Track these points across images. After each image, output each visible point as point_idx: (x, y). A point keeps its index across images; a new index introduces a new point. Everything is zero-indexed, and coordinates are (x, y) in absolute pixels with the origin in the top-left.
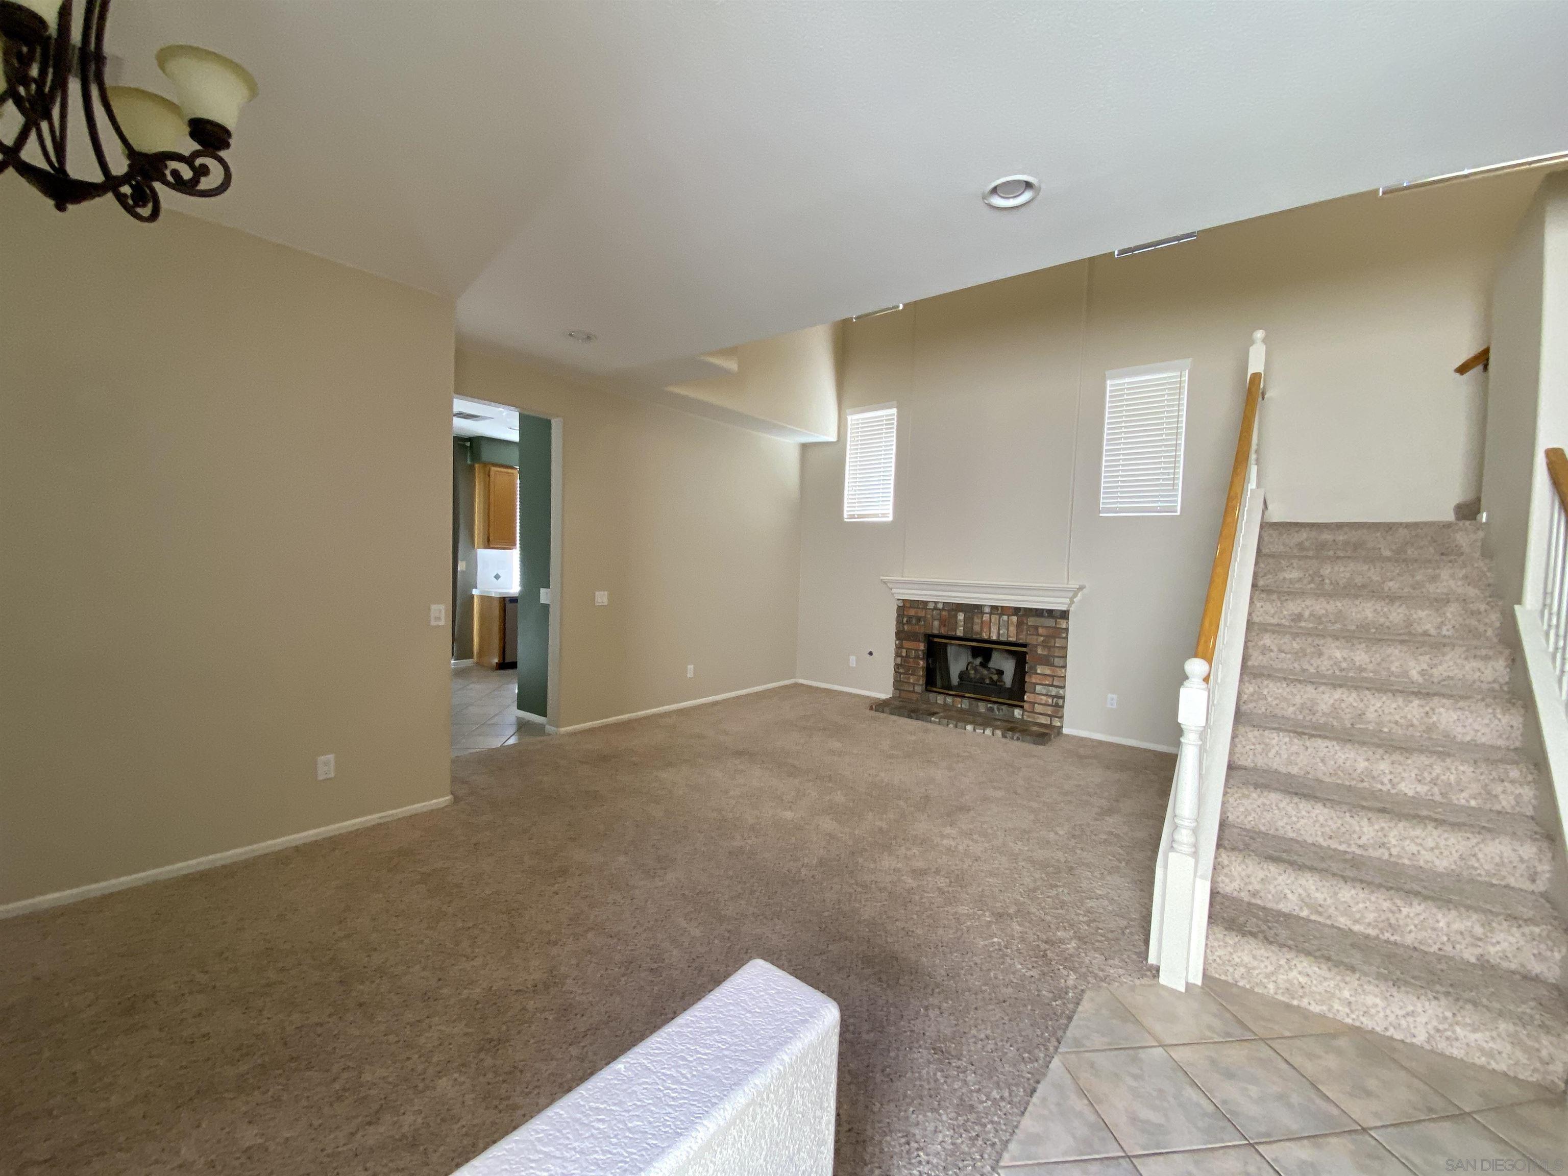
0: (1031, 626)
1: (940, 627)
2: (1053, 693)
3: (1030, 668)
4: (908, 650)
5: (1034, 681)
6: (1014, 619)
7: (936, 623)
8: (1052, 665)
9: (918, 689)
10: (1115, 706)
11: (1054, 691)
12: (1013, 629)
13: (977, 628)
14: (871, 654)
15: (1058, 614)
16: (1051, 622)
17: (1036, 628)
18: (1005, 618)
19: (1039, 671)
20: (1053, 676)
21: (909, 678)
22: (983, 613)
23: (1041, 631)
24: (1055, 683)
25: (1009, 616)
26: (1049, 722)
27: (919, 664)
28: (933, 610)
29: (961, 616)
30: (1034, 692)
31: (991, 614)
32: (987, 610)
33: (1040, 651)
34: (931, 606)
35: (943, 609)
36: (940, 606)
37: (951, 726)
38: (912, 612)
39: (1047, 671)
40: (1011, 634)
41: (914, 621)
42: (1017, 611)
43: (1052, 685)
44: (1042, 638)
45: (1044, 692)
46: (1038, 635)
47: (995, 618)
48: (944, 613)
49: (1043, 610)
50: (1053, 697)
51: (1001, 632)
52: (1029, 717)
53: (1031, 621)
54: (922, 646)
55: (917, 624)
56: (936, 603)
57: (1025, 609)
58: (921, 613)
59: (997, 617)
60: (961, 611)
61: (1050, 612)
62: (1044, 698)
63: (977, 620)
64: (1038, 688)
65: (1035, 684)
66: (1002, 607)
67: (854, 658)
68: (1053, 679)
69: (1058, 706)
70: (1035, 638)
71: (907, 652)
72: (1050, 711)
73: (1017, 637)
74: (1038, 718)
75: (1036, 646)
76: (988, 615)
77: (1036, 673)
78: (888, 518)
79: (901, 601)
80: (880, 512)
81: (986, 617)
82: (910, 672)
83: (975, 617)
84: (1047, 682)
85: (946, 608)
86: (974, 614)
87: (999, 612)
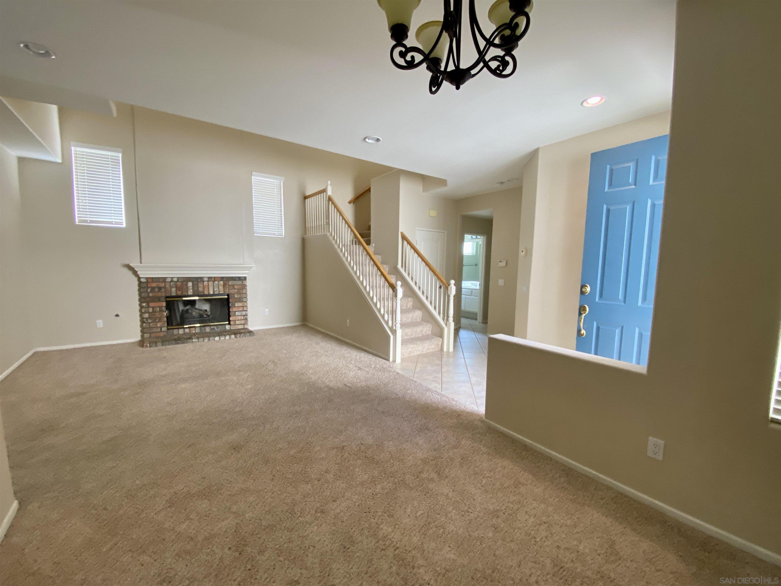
0: (230, 285)
1: (176, 291)
2: (244, 314)
3: (232, 305)
4: (153, 308)
5: (234, 310)
6: (222, 282)
7: (174, 290)
8: (242, 302)
9: (164, 329)
10: (268, 314)
11: (244, 313)
12: (221, 288)
13: (201, 289)
14: (117, 315)
15: (243, 278)
16: (240, 282)
17: (233, 286)
18: (217, 282)
19: (236, 305)
20: (243, 307)
21: (156, 325)
22: (203, 281)
23: (236, 287)
24: (244, 309)
25: (218, 281)
26: (243, 328)
27: (163, 315)
28: (170, 282)
29: (190, 284)
30: (235, 315)
31: (208, 281)
32: (206, 279)
33: (236, 296)
34: (169, 280)
35: (178, 281)
36: (175, 280)
37: (206, 341)
38: (154, 285)
39: (240, 304)
40: (220, 290)
41: (156, 290)
42: (222, 279)
43: (243, 311)
44: (236, 290)
45: (240, 314)
46: (234, 289)
47: (211, 283)
48: (178, 283)
49: (235, 277)
50: (244, 316)
51: (215, 290)
52: (233, 327)
53: (231, 283)
54: (164, 304)
55: (159, 291)
56: (172, 278)
57: (227, 277)
58: (162, 285)
59: (212, 282)
60: (190, 281)
61: (239, 278)
62: (239, 317)
63: (200, 285)
64: (237, 313)
65: (235, 312)
66: (214, 277)
67: (101, 321)
68: (242, 308)
69: (246, 319)
70: (233, 290)
71: (153, 309)
72: (243, 322)
73: (224, 290)
74: (238, 327)
75: (234, 294)
76: (207, 282)
77: (235, 307)
78: (122, 225)
79: (145, 279)
80: (113, 220)
81: (206, 283)
82: (157, 321)
83: (199, 284)
84: (241, 310)
85: (180, 280)
86: (198, 282)
87: (213, 280)
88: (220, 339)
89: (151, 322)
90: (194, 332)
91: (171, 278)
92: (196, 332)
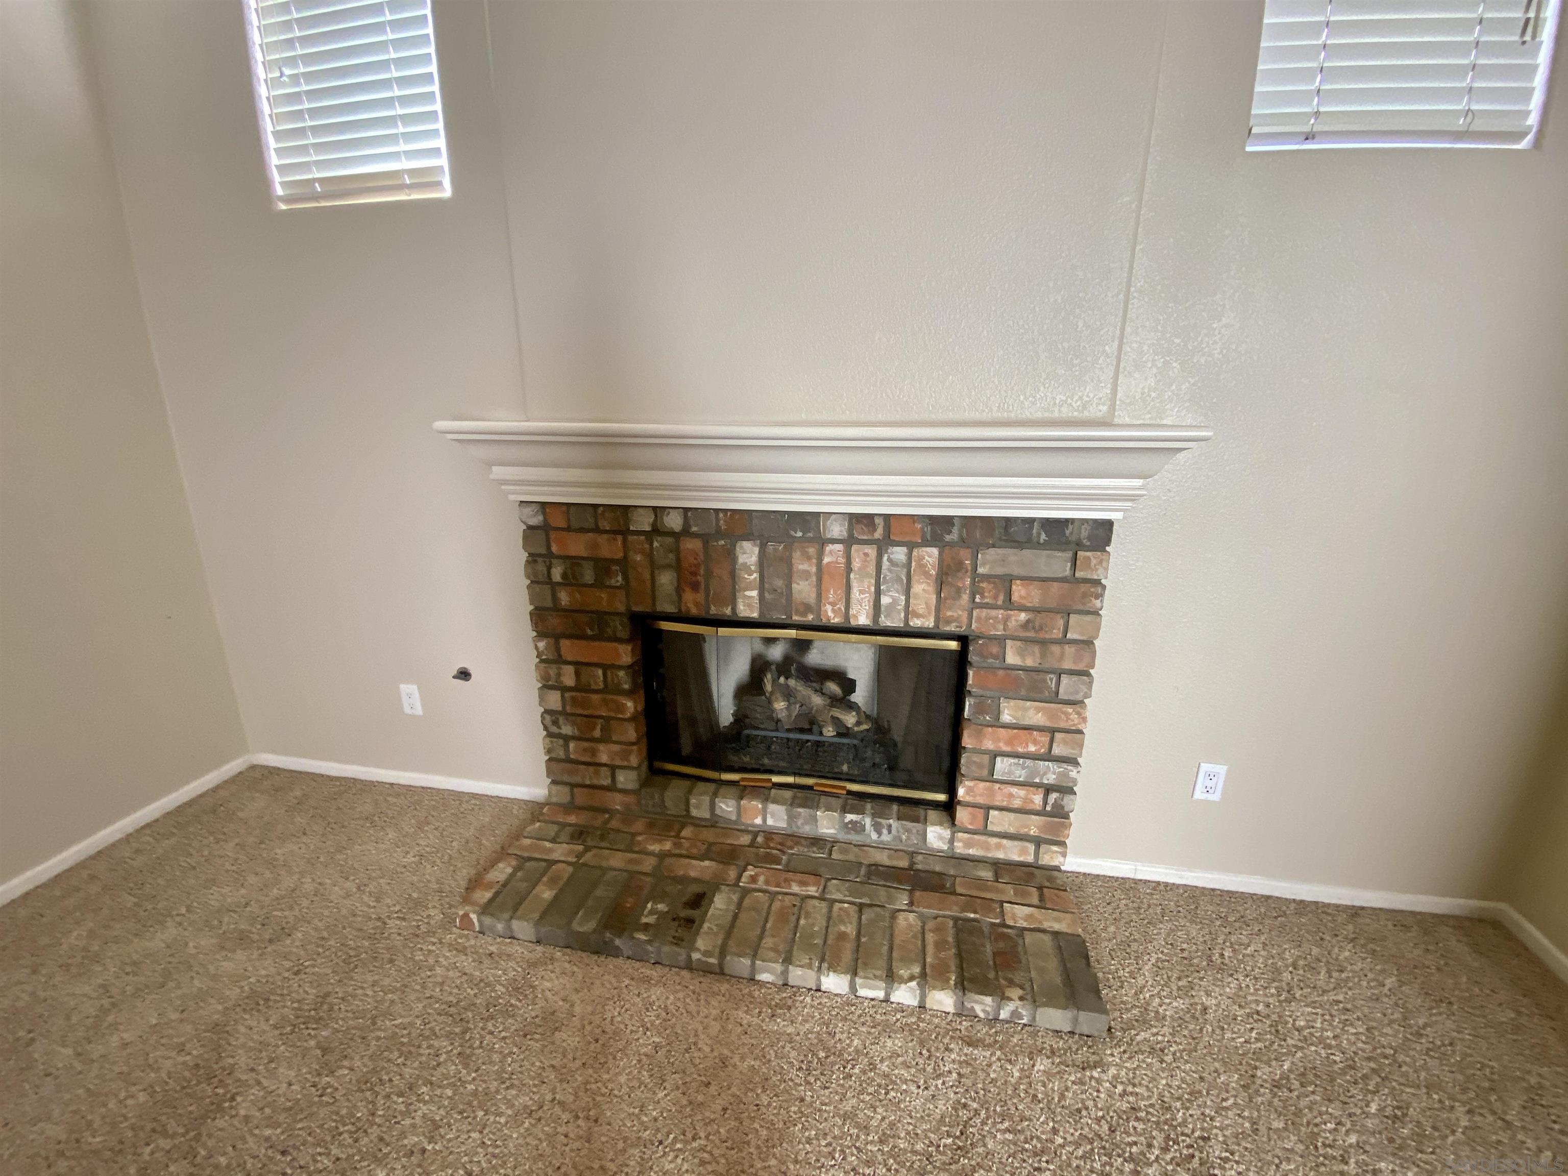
0: (987, 578)
1: (679, 590)
2: (1050, 779)
3: (980, 709)
4: (580, 667)
5: (989, 745)
6: (931, 555)
7: (666, 579)
9: (626, 779)
10: (1216, 797)
11: (1051, 773)
12: (924, 591)
13: (803, 590)
14: (464, 675)
15: (1084, 533)
16: (1057, 563)
17: (1006, 582)
18: (899, 553)
19: (1006, 717)
21: (594, 753)
22: (823, 542)
23: (1019, 591)
24: (1057, 750)
25: (911, 546)
26: (1030, 859)
27: (621, 708)
28: (649, 536)
29: (749, 555)
30: (990, 778)
31: (849, 542)
32: (837, 530)
33: (1012, 658)
34: (643, 523)
35: (686, 530)
36: (674, 522)
38: (578, 545)
39: (1035, 714)
40: (918, 605)
41: (588, 576)
42: (938, 528)
43: (1049, 757)
44: (1023, 616)
45: (1020, 775)
46: (1009, 604)
47: (864, 555)
48: (688, 544)
49: (1030, 521)
50: (1048, 790)
51: (885, 600)
52: (968, 845)
53: (990, 561)
54: (625, 655)
55: (599, 584)
56: (658, 511)
57: (968, 521)
58: (612, 548)
59: (872, 551)
60: (749, 536)
61: (1055, 527)
62: (1017, 791)
63: (803, 564)
64: (1001, 765)
65: (994, 755)
66: (887, 518)
67: (413, 689)
68: (1045, 739)
69: (1061, 814)
70: (1000, 613)
71: (577, 674)
72: (1034, 826)
73: (938, 610)
74: (999, 847)
75: (1001, 641)
76: (839, 547)
77: (997, 724)
78: (439, 184)
79: (535, 508)
80: (405, 164)
81: (833, 554)
82: (597, 733)
83: (797, 555)
84: (1032, 748)
85: (694, 529)
86: (791, 542)
87: (879, 534)
88: (853, 988)
89: (574, 738)
90: (758, 821)
91: (655, 509)
92: (770, 822)
